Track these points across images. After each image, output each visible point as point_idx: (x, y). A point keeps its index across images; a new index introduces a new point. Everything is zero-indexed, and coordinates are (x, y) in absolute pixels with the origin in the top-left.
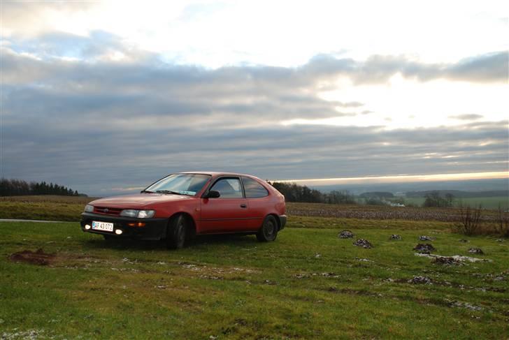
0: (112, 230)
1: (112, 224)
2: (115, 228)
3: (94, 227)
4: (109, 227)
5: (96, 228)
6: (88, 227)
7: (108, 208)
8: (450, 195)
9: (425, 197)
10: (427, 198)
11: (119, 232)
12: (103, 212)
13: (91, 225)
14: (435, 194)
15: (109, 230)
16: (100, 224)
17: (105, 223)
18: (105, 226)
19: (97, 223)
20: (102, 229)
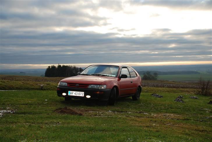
0: (83, 96)
1: (83, 93)
2: (85, 95)
3: (69, 94)
4: (81, 94)
5: (71, 95)
6: (64, 94)
8: (156, 74)
9: (143, 74)
10: (144, 75)
11: (88, 97)
12: (75, 86)
13: (67, 93)
14: (148, 73)
15: (81, 96)
16: (74, 92)
17: (78, 92)
18: (78, 94)
19: (72, 92)
20: (76, 95)
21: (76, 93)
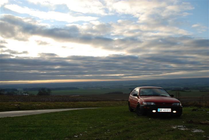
0: (171, 111)
1: (170, 109)
2: (172, 110)
3: (159, 111)
4: (169, 110)
5: (160, 111)
6: (154, 111)
7: (165, 103)
11: (174, 112)
12: (162, 104)
13: (157, 110)
15: (169, 111)
16: (163, 109)
17: (166, 109)
18: (166, 110)
19: (161, 109)
20: (165, 111)
21: (165, 110)
